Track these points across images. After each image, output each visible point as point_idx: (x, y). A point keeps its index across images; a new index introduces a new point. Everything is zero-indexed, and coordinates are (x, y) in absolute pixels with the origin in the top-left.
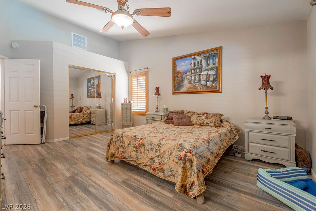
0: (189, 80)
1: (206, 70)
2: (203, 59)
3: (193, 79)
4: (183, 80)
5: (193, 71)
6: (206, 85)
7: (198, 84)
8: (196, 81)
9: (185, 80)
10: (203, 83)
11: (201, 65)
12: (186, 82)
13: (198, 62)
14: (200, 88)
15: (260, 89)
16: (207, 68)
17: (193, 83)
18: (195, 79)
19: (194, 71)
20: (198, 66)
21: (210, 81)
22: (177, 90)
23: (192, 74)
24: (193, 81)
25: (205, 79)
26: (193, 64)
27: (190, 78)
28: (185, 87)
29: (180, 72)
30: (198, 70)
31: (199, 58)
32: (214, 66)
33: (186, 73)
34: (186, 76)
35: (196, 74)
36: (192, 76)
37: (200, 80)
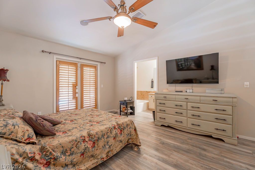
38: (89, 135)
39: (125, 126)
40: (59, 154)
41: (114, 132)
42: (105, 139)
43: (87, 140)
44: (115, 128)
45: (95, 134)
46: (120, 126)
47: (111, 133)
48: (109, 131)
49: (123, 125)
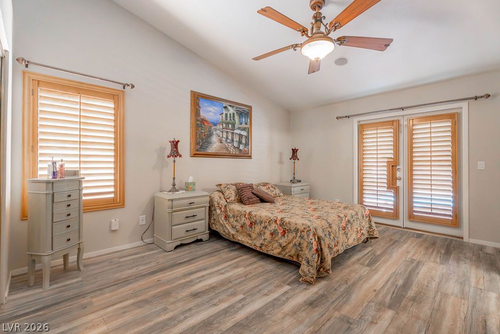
0: (219, 136)
1: (239, 128)
2: (235, 113)
3: (224, 136)
4: (210, 135)
5: (224, 125)
6: (238, 148)
7: (230, 144)
8: (228, 140)
9: (214, 136)
10: (236, 144)
11: (234, 119)
12: (214, 139)
13: (230, 114)
14: (233, 151)
15: (291, 159)
16: (240, 126)
17: (224, 142)
18: (227, 138)
19: (226, 125)
20: (231, 120)
21: (243, 144)
22: (200, 149)
23: (223, 128)
24: (224, 140)
25: (238, 140)
26: (224, 114)
27: (221, 134)
28: (214, 147)
29: (206, 121)
30: (230, 126)
31: (231, 111)
32: (246, 126)
33: (215, 125)
34: (216, 130)
35: (228, 130)
36: (223, 133)
37: (233, 140)
38: (250, 214)
39: (292, 229)
40: (231, 216)
41: (273, 227)
42: (262, 228)
43: (247, 216)
44: (276, 221)
45: (254, 215)
46: (284, 223)
47: (270, 225)
48: (268, 221)
49: (289, 225)
